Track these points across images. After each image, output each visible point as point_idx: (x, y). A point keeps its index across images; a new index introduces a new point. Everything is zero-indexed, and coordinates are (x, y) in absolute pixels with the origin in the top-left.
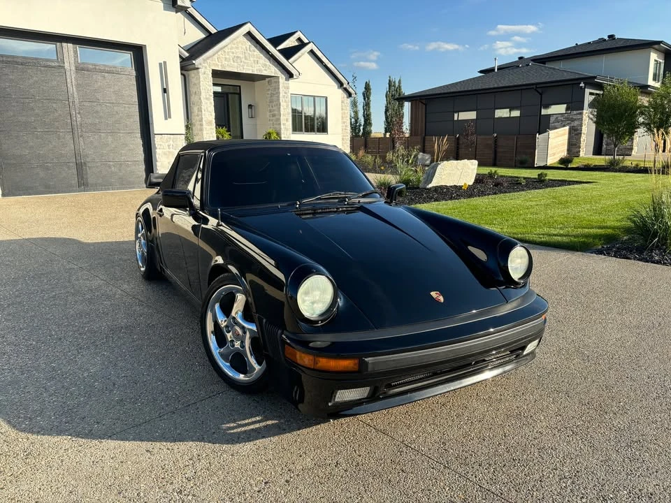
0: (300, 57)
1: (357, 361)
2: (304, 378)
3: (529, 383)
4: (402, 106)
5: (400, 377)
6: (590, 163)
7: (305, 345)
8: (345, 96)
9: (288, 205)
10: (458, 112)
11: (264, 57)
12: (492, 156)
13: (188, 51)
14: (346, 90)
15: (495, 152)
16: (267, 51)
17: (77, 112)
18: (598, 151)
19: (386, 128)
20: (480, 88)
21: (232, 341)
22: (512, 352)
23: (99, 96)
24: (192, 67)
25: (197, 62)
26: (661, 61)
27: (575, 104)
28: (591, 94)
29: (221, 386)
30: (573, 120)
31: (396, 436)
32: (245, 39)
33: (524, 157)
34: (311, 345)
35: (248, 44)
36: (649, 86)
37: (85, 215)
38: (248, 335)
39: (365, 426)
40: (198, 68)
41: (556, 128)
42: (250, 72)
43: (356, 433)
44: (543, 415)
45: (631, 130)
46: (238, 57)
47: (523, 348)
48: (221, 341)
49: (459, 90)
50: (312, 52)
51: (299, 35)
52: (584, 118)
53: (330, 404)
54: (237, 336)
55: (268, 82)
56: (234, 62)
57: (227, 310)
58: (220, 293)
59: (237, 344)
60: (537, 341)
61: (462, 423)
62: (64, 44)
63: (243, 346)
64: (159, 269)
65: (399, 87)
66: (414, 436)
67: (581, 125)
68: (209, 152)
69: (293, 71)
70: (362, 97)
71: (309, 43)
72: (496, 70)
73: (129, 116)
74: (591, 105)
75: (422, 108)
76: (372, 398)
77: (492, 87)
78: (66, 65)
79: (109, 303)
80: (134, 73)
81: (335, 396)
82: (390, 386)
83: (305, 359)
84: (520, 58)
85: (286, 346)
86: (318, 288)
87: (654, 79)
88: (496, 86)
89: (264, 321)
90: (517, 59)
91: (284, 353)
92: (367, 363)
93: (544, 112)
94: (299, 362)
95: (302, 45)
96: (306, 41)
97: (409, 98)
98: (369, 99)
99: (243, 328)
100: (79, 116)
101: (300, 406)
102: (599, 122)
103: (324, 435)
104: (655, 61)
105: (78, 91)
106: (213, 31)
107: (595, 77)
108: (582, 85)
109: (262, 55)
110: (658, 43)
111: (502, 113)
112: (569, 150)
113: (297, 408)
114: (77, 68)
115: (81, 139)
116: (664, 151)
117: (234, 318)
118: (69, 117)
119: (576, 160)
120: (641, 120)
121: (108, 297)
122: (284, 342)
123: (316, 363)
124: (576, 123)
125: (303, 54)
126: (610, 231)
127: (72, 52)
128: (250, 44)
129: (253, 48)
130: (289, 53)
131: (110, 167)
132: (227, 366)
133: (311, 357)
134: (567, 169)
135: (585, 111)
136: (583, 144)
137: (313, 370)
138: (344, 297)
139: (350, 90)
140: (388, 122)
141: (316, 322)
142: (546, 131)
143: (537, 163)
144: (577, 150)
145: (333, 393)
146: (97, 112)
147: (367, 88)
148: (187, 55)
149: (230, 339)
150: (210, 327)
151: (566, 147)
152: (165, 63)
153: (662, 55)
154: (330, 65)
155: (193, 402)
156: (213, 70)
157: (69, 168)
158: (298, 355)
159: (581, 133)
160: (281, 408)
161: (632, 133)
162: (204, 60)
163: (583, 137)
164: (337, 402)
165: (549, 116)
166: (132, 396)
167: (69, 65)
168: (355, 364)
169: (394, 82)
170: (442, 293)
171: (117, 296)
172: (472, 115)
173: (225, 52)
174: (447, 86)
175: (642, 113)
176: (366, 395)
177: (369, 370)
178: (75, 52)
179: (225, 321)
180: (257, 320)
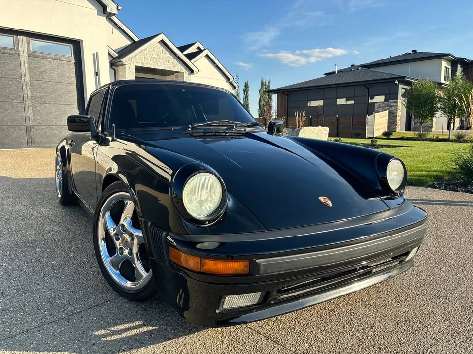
0: (199, 59)
1: (247, 263)
2: (190, 283)
3: (409, 289)
4: (270, 98)
5: (295, 280)
6: (404, 136)
7: (191, 246)
8: (231, 88)
9: (181, 129)
10: (310, 101)
11: (173, 58)
12: (336, 131)
13: (118, 53)
14: (231, 83)
15: (338, 128)
16: (175, 54)
17: (28, 87)
18: (408, 128)
19: (259, 114)
20: (326, 84)
21: (121, 249)
22: (394, 258)
23: (45, 76)
24: (120, 63)
25: (124, 60)
26: (449, 67)
27: (392, 96)
28: (402, 88)
29: (111, 294)
30: (391, 106)
31: (287, 345)
32: (159, 45)
33: (357, 131)
34: (198, 246)
35: (161, 48)
36: (443, 83)
37: (27, 162)
38: (136, 242)
39: (254, 333)
40: (124, 65)
41: (379, 112)
42: (163, 68)
43: (245, 342)
44: (432, 321)
45: (432, 112)
46: (154, 58)
47: (407, 254)
48: (112, 250)
49: (311, 85)
50: (207, 56)
51: (198, 44)
52: (399, 104)
53: (217, 311)
54: (125, 243)
55: (176, 76)
56: (151, 61)
57: (116, 218)
58: (111, 201)
59: (126, 252)
60: (417, 248)
61: (353, 330)
62: (20, 37)
63: (131, 253)
64: (71, 193)
65: (269, 86)
66: (306, 345)
67: (396, 110)
68: (112, 86)
69: (194, 69)
70: (243, 92)
71: (205, 49)
72: (336, 73)
73: (69, 92)
74: (403, 96)
75: (285, 98)
76: (264, 303)
77: (334, 83)
78: (21, 52)
79: (23, 223)
80: (74, 61)
81: (223, 302)
82: (282, 292)
83: (190, 262)
84: (352, 66)
85: (171, 248)
86: (206, 188)
87: (445, 80)
88: (337, 83)
89: (149, 224)
90: (350, 66)
91: (168, 256)
92: (258, 265)
93: (370, 101)
94: (184, 265)
95: (200, 51)
96: (202, 48)
97: (275, 91)
98: (247, 94)
99: (131, 235)
100: (29, 91)
101: (186, 313)
102: (409, 107)
103: (211, 345)
104: (446, 67)
105: (30, 72)
106: (137, 40)
107: (405, 77)
108: (396, 82)
109: (171, 57)
110: (447, 55)
111: (341, 101)
112: (389, 127)
113: (183, 316)
114: (29, 56)
115: (30, 108)
116: (453, 129)
117: (123, 225)
118: (22, 91)
119: (394, 133)
120: (439, 105)
121: (24, 218)
122: (169, 244)
123: (202, 265)
124: (393, 108)
125: (201, 57)
126: (435, 173)
127: (26, 43)
128: (163, 48)
129: (165, 51)
130: (191, 56)
131: (52, 129)
132: (116, 274)
133: (197, 259)
134: (388, 139)
135: (399, 100)
136: (398, 123)
137: (200, 273)
138: (233, 199)
139: (235, 84)
140: (260, 110)
141: (204, 222)
142: (373, 114)
143: (367, 135)
144: (394, 127)
145: (220, 299)
146: (44, 88)
147: (246, 86)
148: (117, 55)
149: (119, 247)
150: (101, 234)
151: (386, 125)
152: (97, 53)
153: (450, 64)
154: (220, 66)
155: (78, 310)
156: (136, 66)
157: (20, 129)
158: (183, 256)
159: (396, 116)
160: (168, 316)
161: (432, 116)
162: (129, 59)
163: (398, 118)
164: (226, 309)
165: (374, 103)
166: (17, 305)
167: (23, 52)
168: (245, 266)
169: (265, 83)
170: (330, 199)
171: (32, 218)
172: (320, 103)
173: (144, 53)
174: (303, 83)
175: (439, 101)
176: (256, 301)
177: (261, 272)
178: (28, 43)
179: (114, 229)
180: (143, 226)
